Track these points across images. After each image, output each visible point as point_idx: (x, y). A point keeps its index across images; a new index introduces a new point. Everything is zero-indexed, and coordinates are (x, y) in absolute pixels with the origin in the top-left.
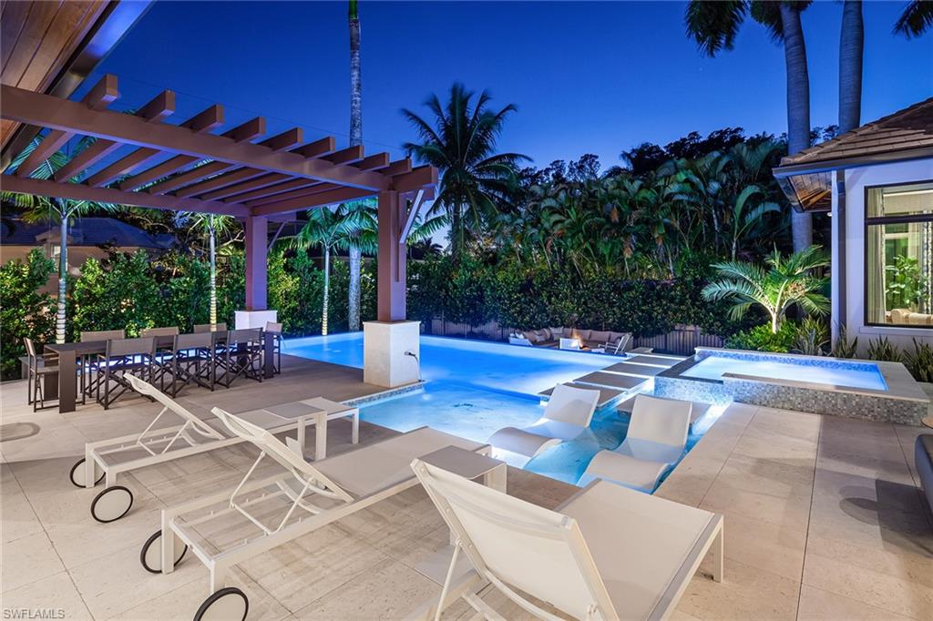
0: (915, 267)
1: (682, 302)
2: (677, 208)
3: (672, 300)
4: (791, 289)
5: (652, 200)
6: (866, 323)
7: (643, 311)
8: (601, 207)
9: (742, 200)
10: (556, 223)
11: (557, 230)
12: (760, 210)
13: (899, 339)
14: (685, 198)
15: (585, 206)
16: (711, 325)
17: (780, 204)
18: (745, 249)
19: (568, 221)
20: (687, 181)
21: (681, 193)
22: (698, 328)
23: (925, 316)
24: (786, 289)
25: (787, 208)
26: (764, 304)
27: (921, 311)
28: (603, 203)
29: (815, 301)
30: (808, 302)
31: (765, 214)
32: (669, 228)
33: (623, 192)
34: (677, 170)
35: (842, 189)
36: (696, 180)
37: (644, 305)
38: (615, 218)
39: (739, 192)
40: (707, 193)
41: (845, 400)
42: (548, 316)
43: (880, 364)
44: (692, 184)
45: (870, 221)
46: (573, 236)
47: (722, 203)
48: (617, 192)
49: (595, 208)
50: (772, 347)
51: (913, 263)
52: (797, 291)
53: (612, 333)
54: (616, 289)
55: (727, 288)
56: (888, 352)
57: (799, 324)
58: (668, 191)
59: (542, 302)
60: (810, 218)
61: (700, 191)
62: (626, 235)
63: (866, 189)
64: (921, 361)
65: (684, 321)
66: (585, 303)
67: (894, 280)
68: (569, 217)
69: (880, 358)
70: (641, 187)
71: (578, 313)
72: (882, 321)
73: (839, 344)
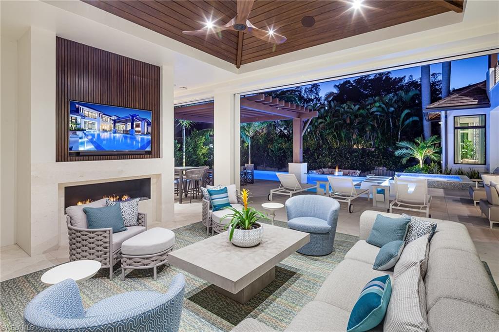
0: (471, 143)
1: (378, 158)
2: (375, 117)
3: (374, 156)
4: (427, 152)
5: (365, 114)
6: (454, 163)
7: (361, 161)
8: (342, 117)
9: (403, 115)
10: (321, 123)
11: (321, 126)
12: (411, 119)
13: (465, 168)
14: (379, 113)
15: (334, 116)
16: (391, 167)
17: (419, 117)
18: (404, 135)
19: (326, 123)
20: (380, 106)
21: (377, 111)
22: (385, 168)
23: (474, 161)
24: (426, 152)
25: (421, 119)
26: (418, 157)
27: (473, 159)
28: (342, 114)
29: (435, 156)
30: (433, 157)
31: (413, 121)
32: (373, 126)
33: (351, 110)
34: (375, 102)
35: (446, 117)
36: (383, 106)
37: (361, 158)
38: (348, 121)
39: (402, 112)
40: (388, 111)
41: (450, 184)
42: (317, 164)
43: (459, 176)
44: (383, 108)
45: (455, 128)
46: (330, 129)
47: (395, 116)
48: (348, 110)
49: (338, 116)
50: (423, 172)
51: (470, 142)
52: (430, 152)
53: (350, 170)
54: (349, 152)
55: (404, 151)
56: (462, 172)
57: (429, 165)
58: (372, 110)
59: (315, 158)
60: (430, 123)
61: (385, 111)
62: (353, 129)
63: (454, 117)
64: (472, 175)
65: (379, 165)
66: (335, 158)
67: (463, 148)
68: (326, 121)
69: (459, 174)
70: (359, 109)
71: (332, 162)
72: (459, 163)
73: (446, 170)
